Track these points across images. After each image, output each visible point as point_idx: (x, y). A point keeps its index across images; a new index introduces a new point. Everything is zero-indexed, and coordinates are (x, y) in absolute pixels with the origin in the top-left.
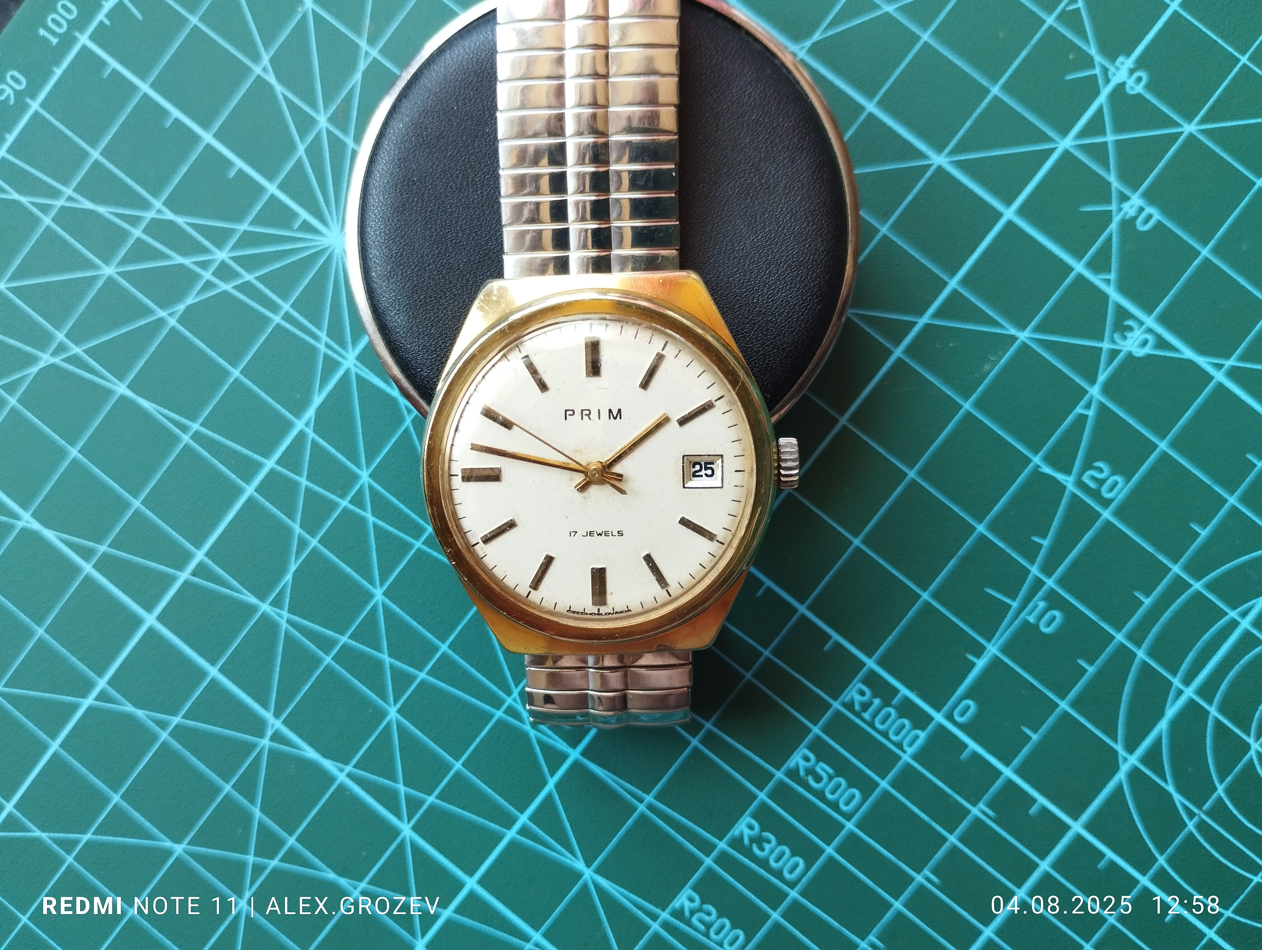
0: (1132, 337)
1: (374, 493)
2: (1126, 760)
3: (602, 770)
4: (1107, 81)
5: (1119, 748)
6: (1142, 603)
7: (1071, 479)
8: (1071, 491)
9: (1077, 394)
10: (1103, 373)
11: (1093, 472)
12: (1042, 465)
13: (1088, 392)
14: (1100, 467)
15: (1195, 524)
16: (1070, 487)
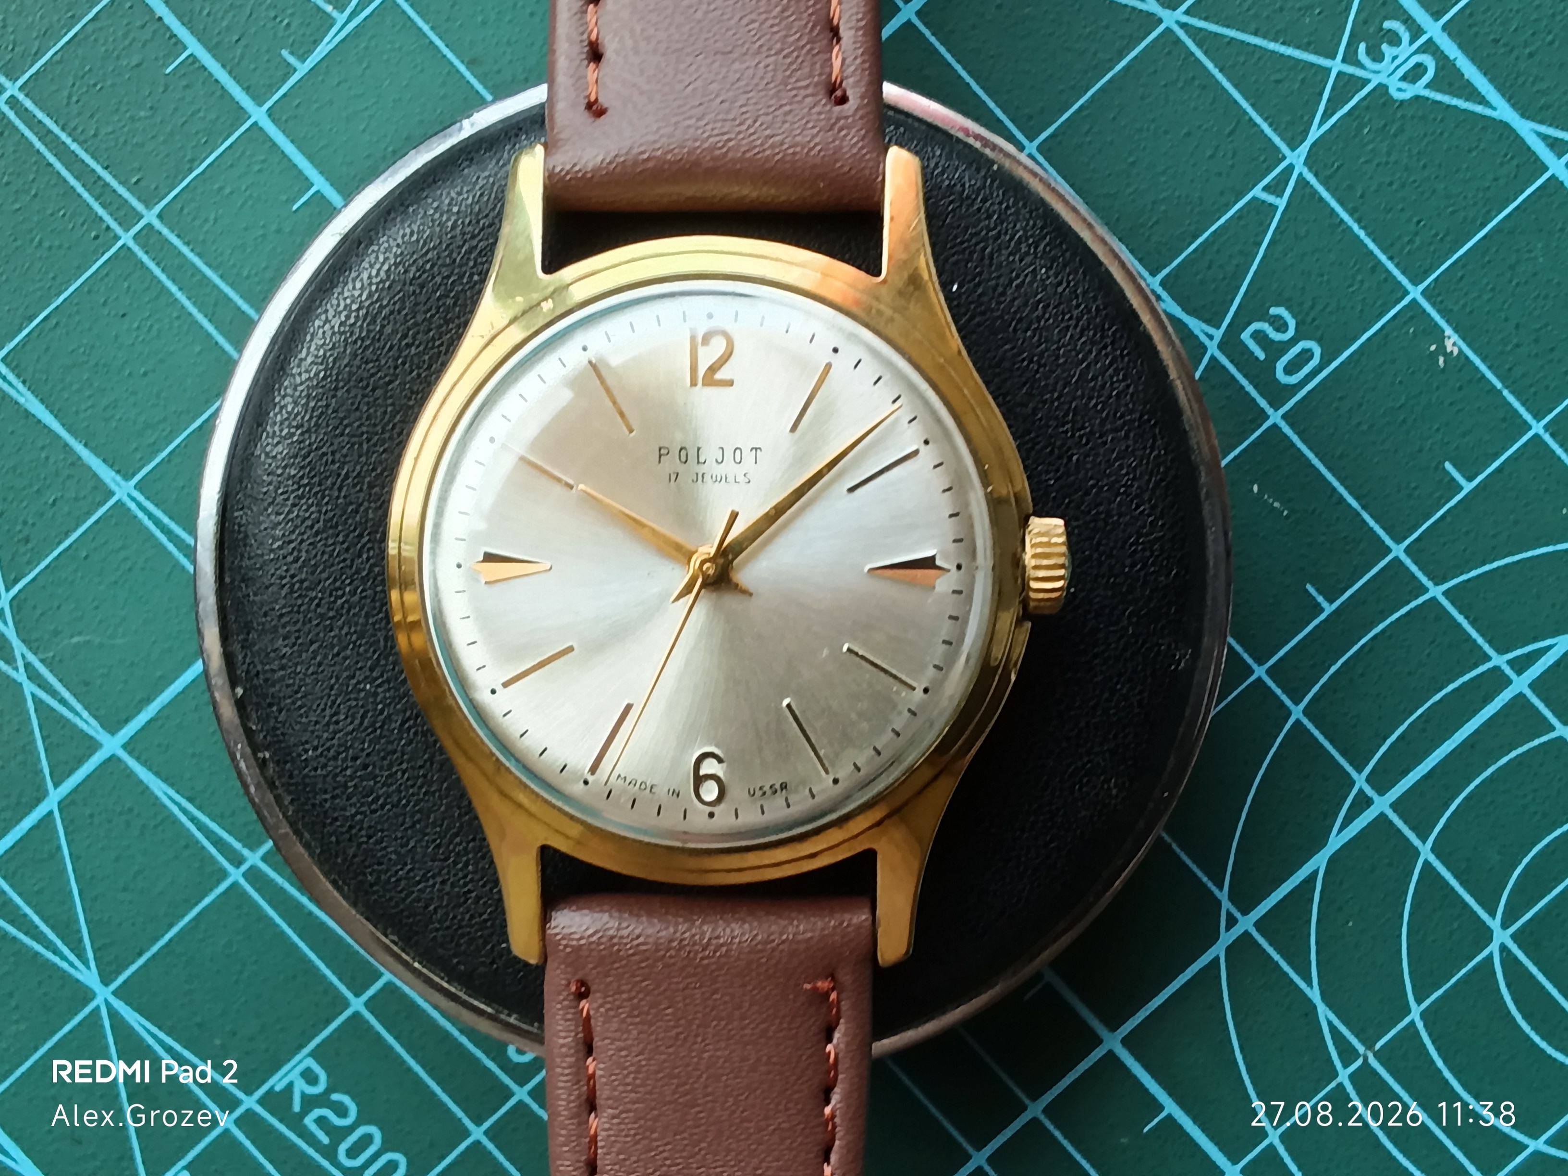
0: (1394, 57)
2: (1232, 922)
3: (164, 786)
5: (1223, 896)
6: (1322, 610)
7: (1218, 334)
8: (1213, 358)
9: (1262, 158)
10: (1321, 124)
11: (1265, 326)
12: (1164, 295)
13: (1284, 158)
14: (1279, 317)
15: (1455, 465)
16: (1212, 349)
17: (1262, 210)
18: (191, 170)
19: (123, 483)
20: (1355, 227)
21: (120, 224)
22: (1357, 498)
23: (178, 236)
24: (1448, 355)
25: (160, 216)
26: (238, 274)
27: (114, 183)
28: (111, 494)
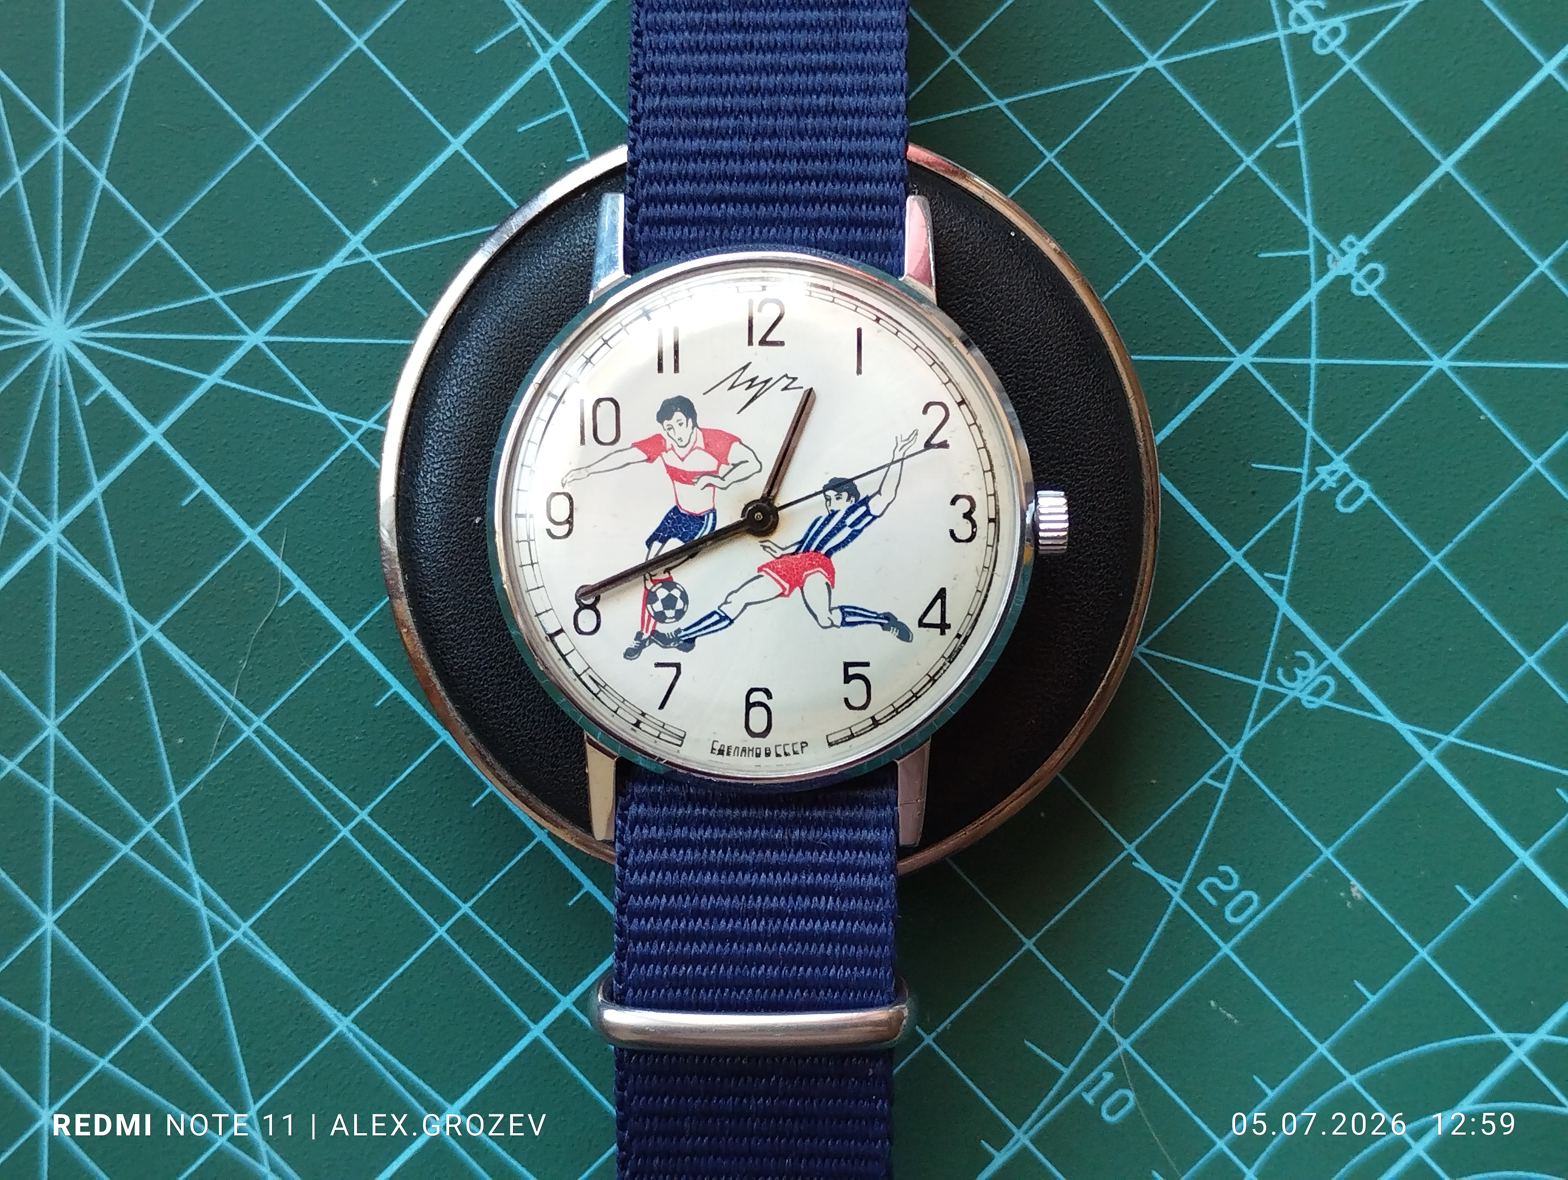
0: (1305, 678)
1: (63, 756)
4: (1323, 269)
6: (1266, 1095)
7: (1180, 887)
8: (1178, 904)
9: (1208, 754)
10: (1252, 728)
11: (1215, 880)
12: (1138, 857)
13: (1224, 753)
14: (1227, 873)
15: (1362, 982)
16: (1177, 897)
17: (1210, 793)
18: (394, 779)
19: (343, 1018)
20: (1280, 804)
21: (340, 821)
22: (1290, 1009)
23: (384, 829)
24: (1352, 899)
25: (370, 815)
26: (430, 857)
27: (336, 790)
28: (334, 1027)
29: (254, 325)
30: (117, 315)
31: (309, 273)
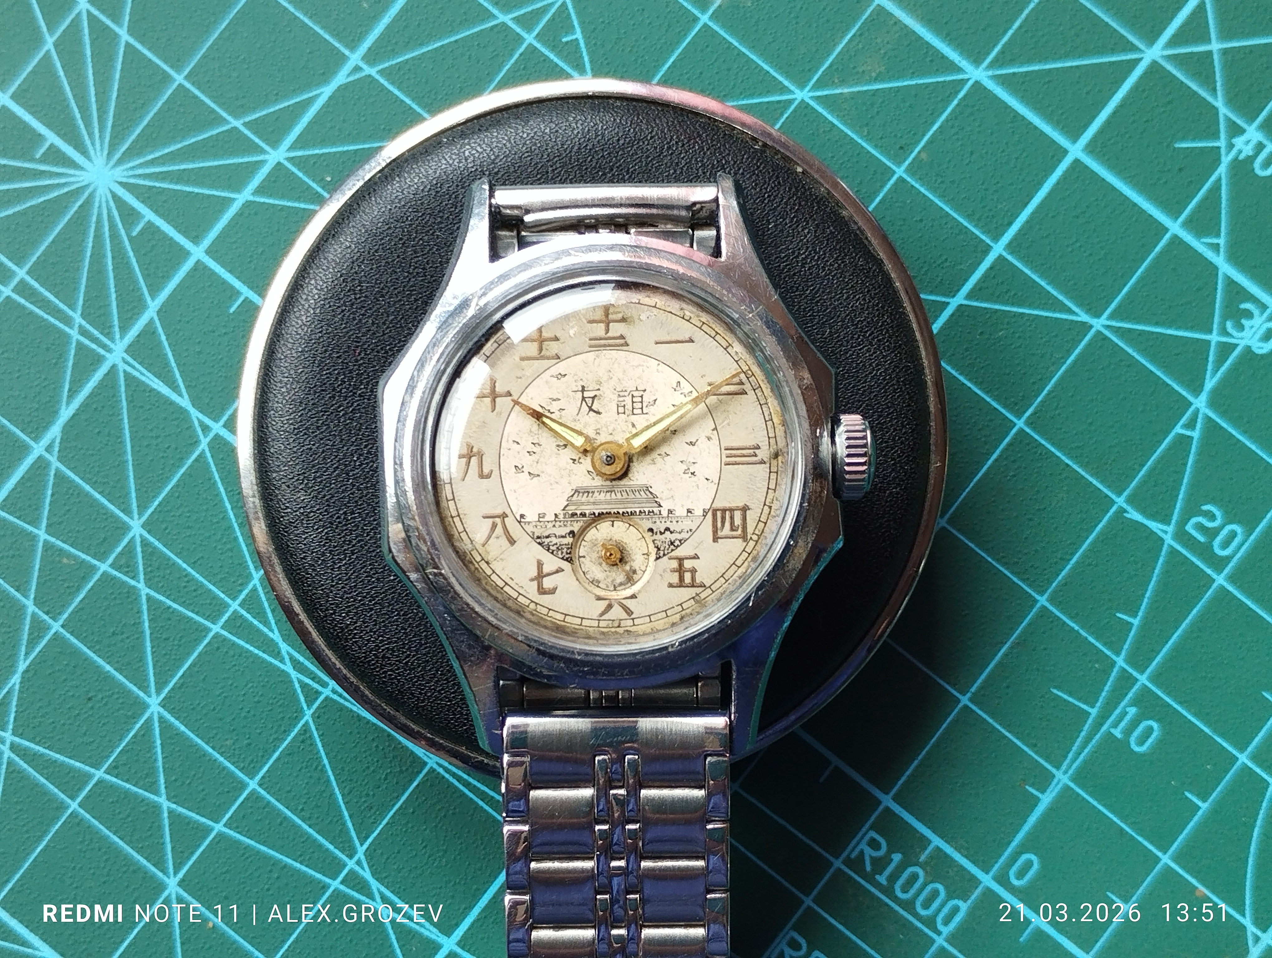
0: (1252, 327)
1: (149, 551)
5: (1247, 922)
7: (1170, 529)
8: (1171, 546)
9: (1176, 407)
10: (1211, 378)
11: (1200, 519)
12: (1129, 508)
13: (1191, 404)
14: (1210, 512)
16: (1169, 540)
17: (1183, 442)
19: (432, 755)
20: (1247, 442)
28: (425, 764)
29: (275, 143)
30: (152, 152)
31: (318, 92)
